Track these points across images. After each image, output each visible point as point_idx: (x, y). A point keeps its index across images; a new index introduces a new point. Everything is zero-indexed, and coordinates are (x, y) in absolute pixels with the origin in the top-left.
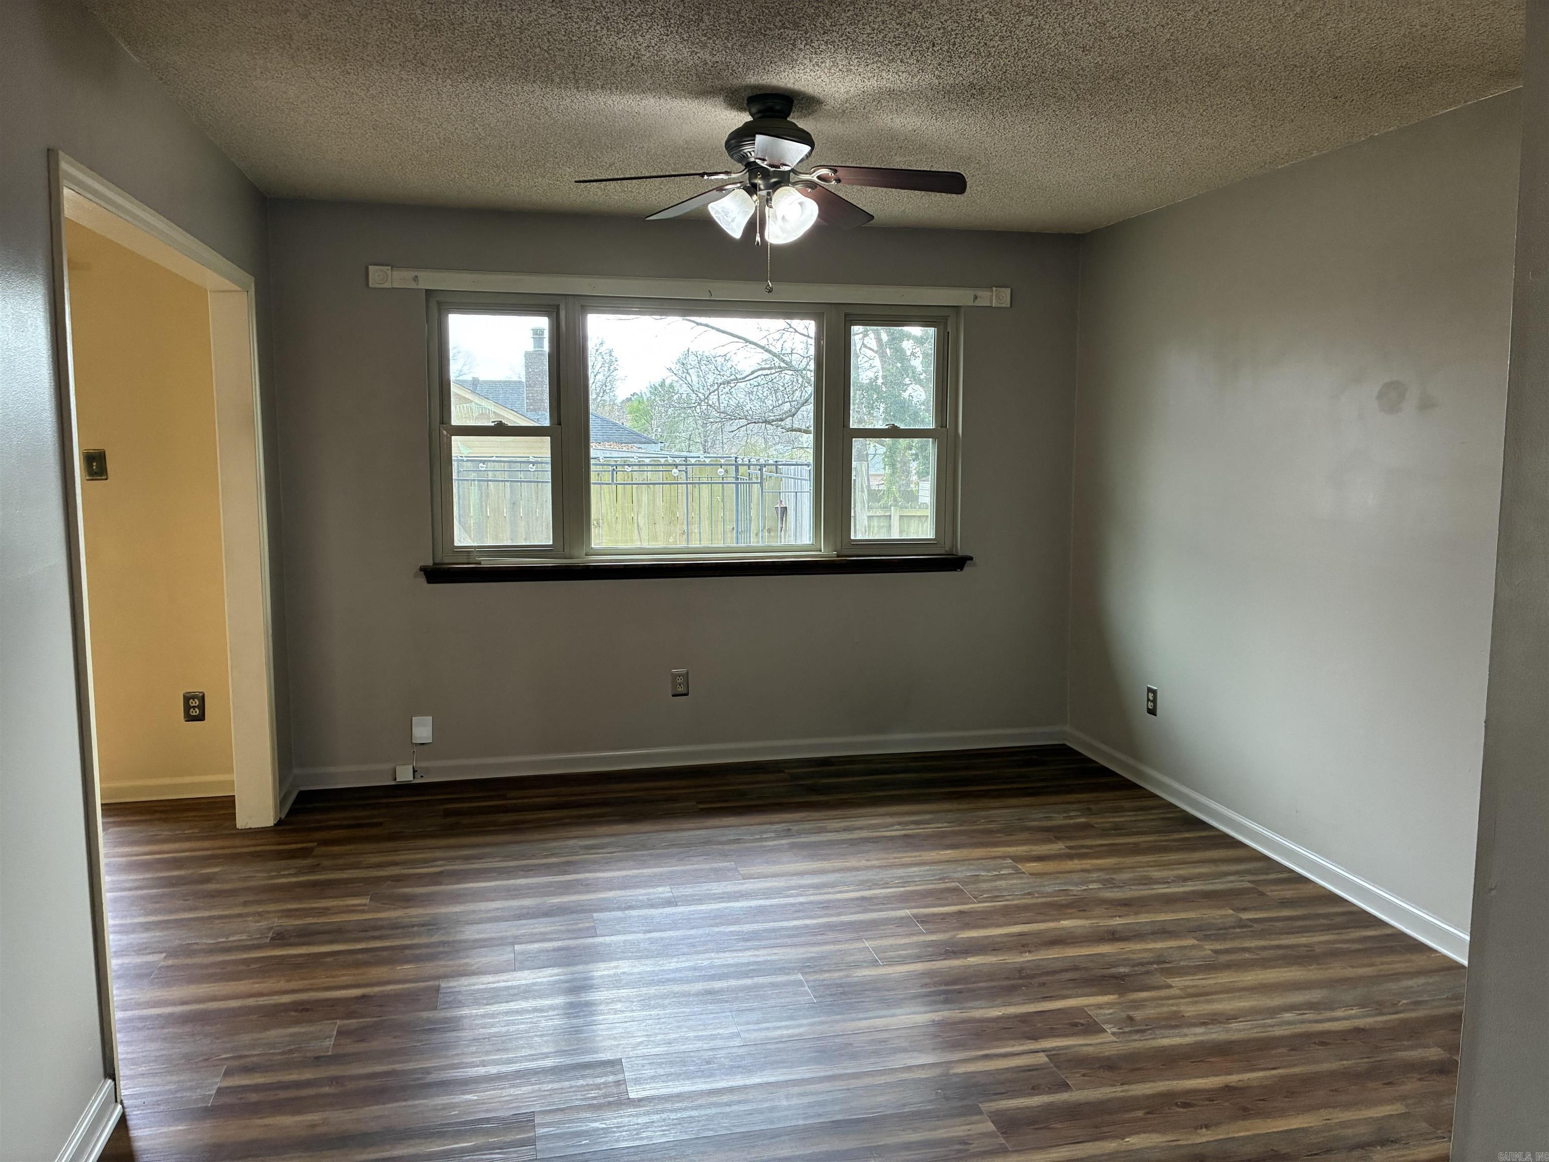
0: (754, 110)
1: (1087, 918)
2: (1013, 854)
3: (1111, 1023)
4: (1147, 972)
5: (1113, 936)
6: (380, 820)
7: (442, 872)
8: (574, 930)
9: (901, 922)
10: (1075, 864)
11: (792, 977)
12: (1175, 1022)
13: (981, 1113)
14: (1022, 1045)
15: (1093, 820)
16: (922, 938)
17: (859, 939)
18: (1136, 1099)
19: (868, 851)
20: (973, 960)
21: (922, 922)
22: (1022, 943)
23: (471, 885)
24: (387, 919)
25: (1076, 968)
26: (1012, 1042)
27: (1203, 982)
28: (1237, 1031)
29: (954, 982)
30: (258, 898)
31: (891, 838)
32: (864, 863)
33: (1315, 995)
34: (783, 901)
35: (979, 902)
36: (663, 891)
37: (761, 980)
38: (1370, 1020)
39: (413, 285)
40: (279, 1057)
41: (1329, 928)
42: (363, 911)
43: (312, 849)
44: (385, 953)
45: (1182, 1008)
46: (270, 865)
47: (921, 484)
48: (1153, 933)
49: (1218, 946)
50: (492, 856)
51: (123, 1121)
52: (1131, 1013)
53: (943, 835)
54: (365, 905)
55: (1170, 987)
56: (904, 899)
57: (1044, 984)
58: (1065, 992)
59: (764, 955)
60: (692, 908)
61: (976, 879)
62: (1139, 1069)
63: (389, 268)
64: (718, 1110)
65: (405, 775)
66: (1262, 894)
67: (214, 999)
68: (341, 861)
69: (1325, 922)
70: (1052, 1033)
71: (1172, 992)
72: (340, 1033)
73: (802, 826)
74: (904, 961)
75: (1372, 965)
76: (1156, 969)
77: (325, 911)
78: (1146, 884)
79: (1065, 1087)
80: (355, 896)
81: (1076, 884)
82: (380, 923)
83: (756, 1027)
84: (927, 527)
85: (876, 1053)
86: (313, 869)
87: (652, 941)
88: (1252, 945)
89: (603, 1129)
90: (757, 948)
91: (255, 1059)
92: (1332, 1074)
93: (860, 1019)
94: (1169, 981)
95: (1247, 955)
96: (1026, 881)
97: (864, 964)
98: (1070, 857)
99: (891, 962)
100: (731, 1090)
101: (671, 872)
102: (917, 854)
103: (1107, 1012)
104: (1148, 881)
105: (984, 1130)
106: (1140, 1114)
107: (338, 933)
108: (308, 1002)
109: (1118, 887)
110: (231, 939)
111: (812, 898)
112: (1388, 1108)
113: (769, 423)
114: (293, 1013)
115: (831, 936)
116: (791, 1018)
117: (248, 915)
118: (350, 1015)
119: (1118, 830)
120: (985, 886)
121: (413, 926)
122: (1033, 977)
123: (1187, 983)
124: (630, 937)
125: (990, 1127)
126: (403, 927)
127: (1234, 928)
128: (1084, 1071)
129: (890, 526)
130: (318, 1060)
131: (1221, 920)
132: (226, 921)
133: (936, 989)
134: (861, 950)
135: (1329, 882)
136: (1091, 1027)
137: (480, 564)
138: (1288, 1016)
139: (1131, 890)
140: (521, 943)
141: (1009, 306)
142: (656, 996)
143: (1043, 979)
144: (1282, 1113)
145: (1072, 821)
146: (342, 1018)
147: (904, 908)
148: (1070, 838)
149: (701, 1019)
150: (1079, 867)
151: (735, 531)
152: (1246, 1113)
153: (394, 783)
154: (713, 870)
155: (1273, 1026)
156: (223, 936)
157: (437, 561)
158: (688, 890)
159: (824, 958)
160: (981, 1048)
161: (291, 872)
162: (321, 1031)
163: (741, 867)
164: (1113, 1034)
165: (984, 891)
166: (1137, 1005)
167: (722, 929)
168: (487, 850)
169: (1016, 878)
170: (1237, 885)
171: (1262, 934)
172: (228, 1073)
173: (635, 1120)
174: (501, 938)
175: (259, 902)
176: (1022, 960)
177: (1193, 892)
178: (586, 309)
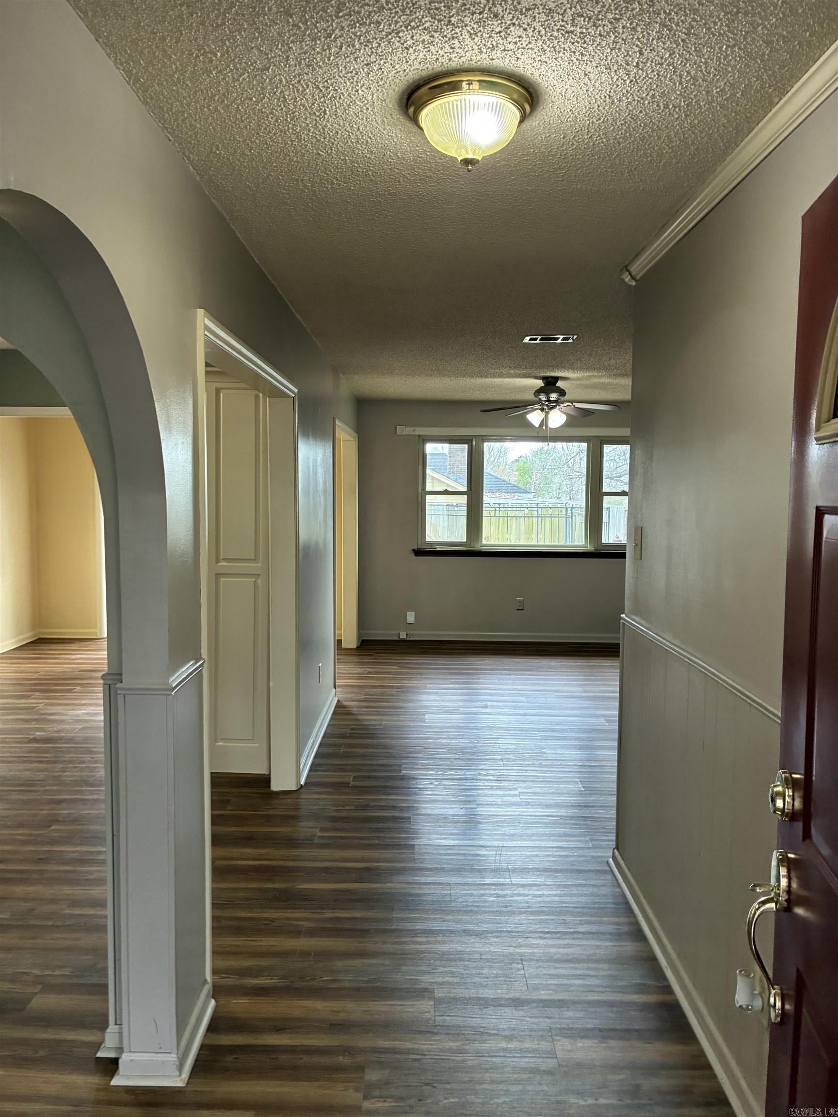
39: (413, 433)
43: (372, 654)
46: (358, 657)
50: (440, 660)
51: (339, 701)
63: (405, 427)
65: (403, 636)
80: (392, 666)
86: (376, 659)
110: (353, 672)
114: (380, 687)
117: (356, 667)
121: (414, 674)
126: (411, 674)
132: (350, 668)
137: (436, 549)
146: (396, 689)
153: (398, 639)
156: (351, 671)
157: (418, 547)
161: (367, 659)
172: (365, 695)
175: (359, 665)
178: (483, 441)
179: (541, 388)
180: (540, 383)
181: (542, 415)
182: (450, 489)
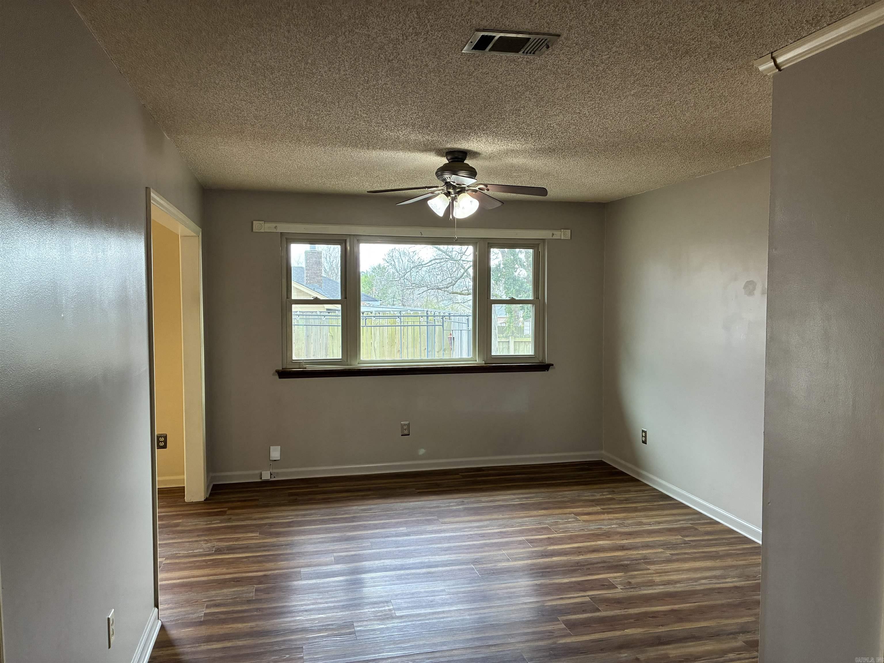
0: (449, 158)
1: (611, 540)
2: (575, 512)
3: (620, 585)
4: (638, 564)
5: (623, 548)
6: (258, 498)
7: (293, 521)
8: (361, 547)
9: (521, 542)
10: (606, 516)
11: (469, 566)
12: (651, 584)
13: (559, 621)
14: (578, 594)
15: (615, 496)
16: (530, 549)
17: (500, 550)
18: (630, 615)
19: (503, 511)
20: (555, 559)
21: (530, 542)
22: (579, 551)
23: (308, 527)
24: (269, 542)
25: (604, 562)
26: (573, 593)
27: (665, 567)
28: (679, 588)
29: (546, 568)
30: (204, 533)
31: (514, 505)
32: (501, 516)
33: (718, 573)
34: (462, 533)
35: (558, 534)
36: (403, 529)
37: (454, 568)
38: (743, 583)
39: (275, 231)
40: (231, 600)
41: (728, 544)
42: (257, 539)
43: (225, 512)
44: (271, 557)
45: (654, 578)
46: (206, 519)
47: (525, 323)
48: (642, 547)
49: (673, 552)
50: (315, 514)
51: (163, 628)
52: (630, 580)
53: (540, 504)
54: (257, 536)
55: (649, 569)
56: (521, 532)
57: (589, 568)
58: (600, 572)
59: (454, 557)
60: (418, 537)
61: (556, 523)
62: (632, 603)
63: (263, 222)
64: (438, 620)
65: (266, 476)
66: (696, 529)
67: (194, 577)
68: (242, 517)
69: (727, 541)
70: (592, 589)
71: (650, 571)
72: (256, 590)
73: (469, 500)
74: (522, 559)
75: (746, 560)
76: (643, 562)
77: (238, 539)
78: (639, 525)
79: (598, 610)
80: (252, 532)
81: (605, 525)
82: (266, 544)
83: (453, 587)
84: (529, 348)
85: (509, 597)
86: (229, 520)
87: (400, 551)
88: (689, 551)
89: (386, 628)
90: (450, 554)
91: (219, 601)
92: (722, 605)
93: (502, 584)
94: (648, 567)
95: (686, 556)
96: (581, 524)
97: (503, 561)
98: (603, 513)
99: (516, 560)
100: (443, 612)
101: (406, 521)
102: (528, 512)
103: (619, 580)
104: (641, 524)
105: (562, 627)
106: (632, 621)
107: (246, 548)
108: (239, 578)
109: (626, 526)
110: (195, 551)
111: (476, 532)
112: (747, 618)
113: (440, 289)
114: (233, 583)
115: (487, 549)
116: (469, 584)
117: (200, 541)
118: (260, 583)
119: (627, 501)
120: (561, 526)
121: (283, 545)
122: (584, 565)
123: (657, 568)
124: (388, 550)
125: (563, 626)
126: (278, 546)
127: (681, 544)
128: (607, 604)
129: (509, 347)
130: (249, 602)
131: (675, 541)
132: (190, 543)
133: (537, 571)
134: (501, 555)
135: (730, 524)
136: (612, 586)
137: (306, 368)
138: (703, 581)
139: (632, 528)
140: (336, 553)
141: (570, 238)
142: (404, 574)
143: (589, 567)
144: (698, 620)
145: (604, 497)
146: (256, 584)
147: (520, 536)
148: (604, 505)
149: (426, 584)
150: (607, 518)
151: (426, 350)
152: (681, 620)
153: (260, 480)
154: (426, 520)
155: (696, 585)
156: (191, 550)
157: (284, 367)
158: (415, 529)
159: (483, 558)
160: (558, 595)
161: (218, 521)
162: (247, 590)
163: (440, 518)
164: (621, 589)
165: (561, 529)
166: (634, 577)
167: (433, 546)
168: (313, 511)
169: (576, 523)
170: (685, 526)
171: (695, 547)
172: (207, 607)
173: (400, 624)
174: (326, 550)
175: (205, 535)
176: (579, 558)
177: (664, 529)
178: (359, 242)
179: (445, 165)
180: (444, 161)
181: (448, 200)
182: (321, 298)
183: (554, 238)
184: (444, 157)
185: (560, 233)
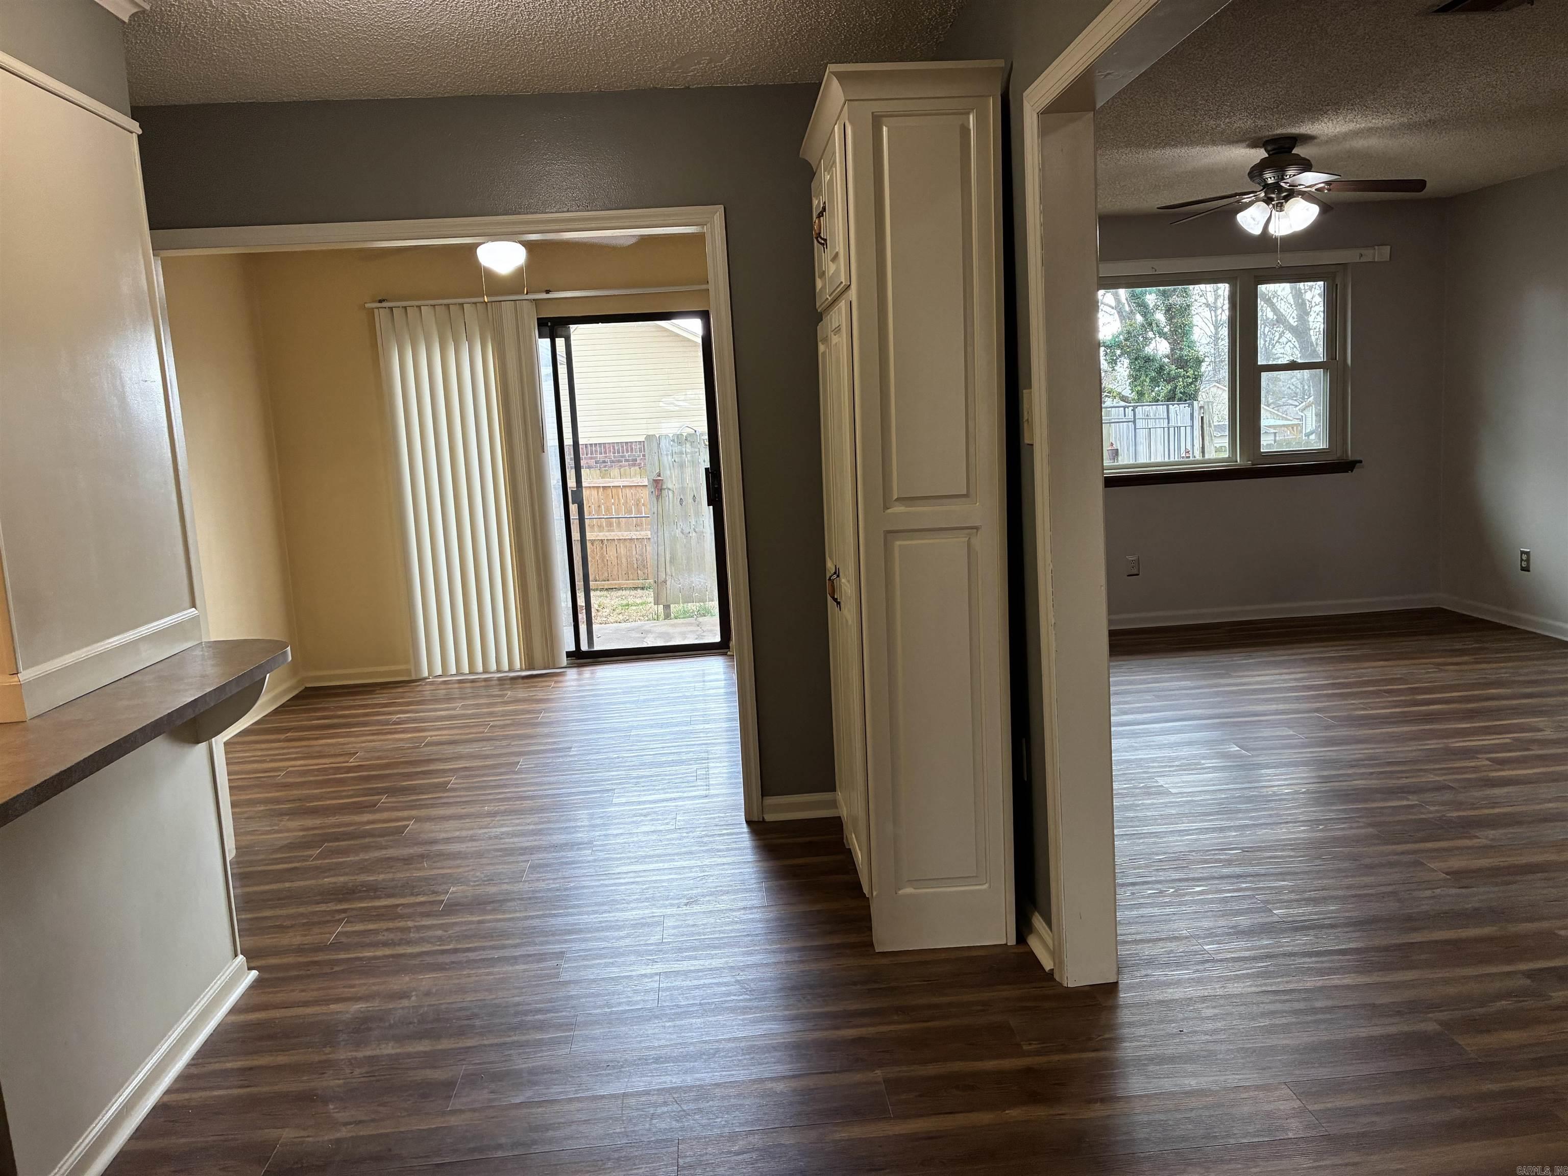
0: (1268, 149)
84: (1321, 440)
141: (1388, 258)
179: (1263, 161)
180: (1261, 154)
181: (1268, 210)
183: (1363, 260)
184: (1261, 147)
185: (1372, 251)
